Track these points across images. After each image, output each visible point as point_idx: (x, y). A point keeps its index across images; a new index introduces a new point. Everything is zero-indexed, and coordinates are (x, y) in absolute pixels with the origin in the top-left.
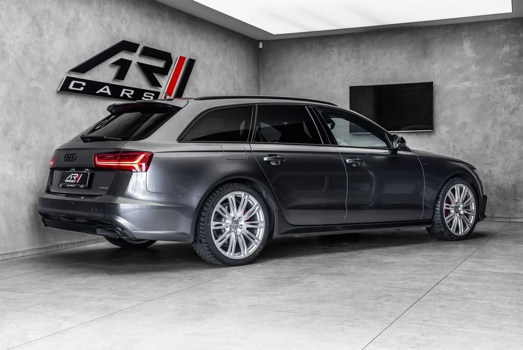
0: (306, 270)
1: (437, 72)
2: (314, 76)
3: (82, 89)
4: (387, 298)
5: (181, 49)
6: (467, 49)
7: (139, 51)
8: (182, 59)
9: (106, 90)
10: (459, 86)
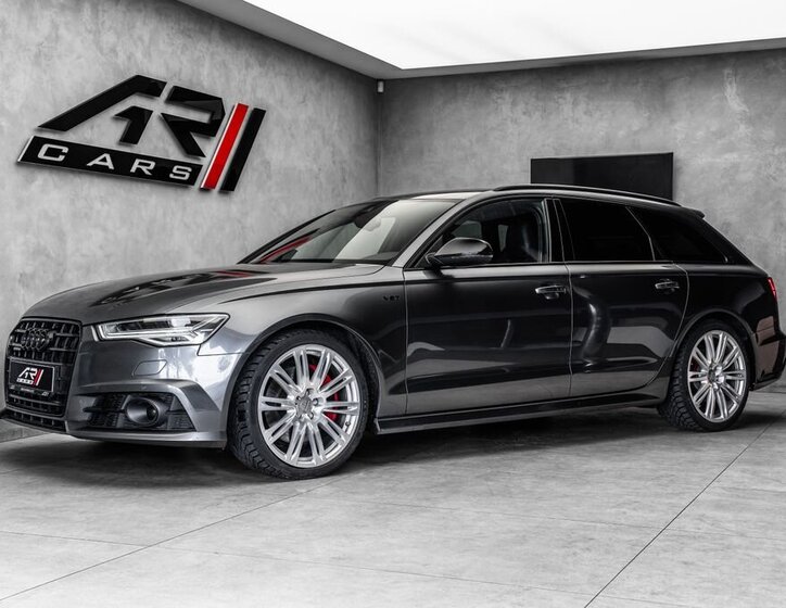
0: (443, 485)
1: (680, 137)
2: (471, 141)
3: (61, 158)
4: (587, 545)
5: (240, 91)
6: (732, 97)
7: (165, 94)
8: (242, 109)
9: (104, 160)
10: (718, 160)
